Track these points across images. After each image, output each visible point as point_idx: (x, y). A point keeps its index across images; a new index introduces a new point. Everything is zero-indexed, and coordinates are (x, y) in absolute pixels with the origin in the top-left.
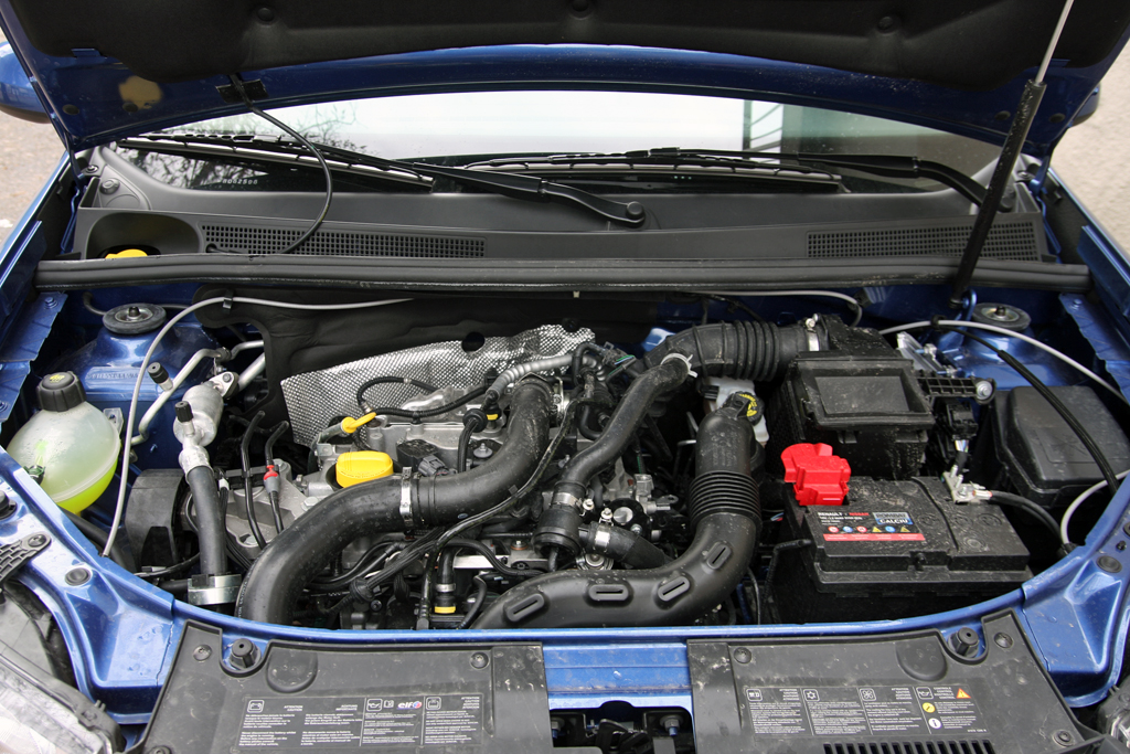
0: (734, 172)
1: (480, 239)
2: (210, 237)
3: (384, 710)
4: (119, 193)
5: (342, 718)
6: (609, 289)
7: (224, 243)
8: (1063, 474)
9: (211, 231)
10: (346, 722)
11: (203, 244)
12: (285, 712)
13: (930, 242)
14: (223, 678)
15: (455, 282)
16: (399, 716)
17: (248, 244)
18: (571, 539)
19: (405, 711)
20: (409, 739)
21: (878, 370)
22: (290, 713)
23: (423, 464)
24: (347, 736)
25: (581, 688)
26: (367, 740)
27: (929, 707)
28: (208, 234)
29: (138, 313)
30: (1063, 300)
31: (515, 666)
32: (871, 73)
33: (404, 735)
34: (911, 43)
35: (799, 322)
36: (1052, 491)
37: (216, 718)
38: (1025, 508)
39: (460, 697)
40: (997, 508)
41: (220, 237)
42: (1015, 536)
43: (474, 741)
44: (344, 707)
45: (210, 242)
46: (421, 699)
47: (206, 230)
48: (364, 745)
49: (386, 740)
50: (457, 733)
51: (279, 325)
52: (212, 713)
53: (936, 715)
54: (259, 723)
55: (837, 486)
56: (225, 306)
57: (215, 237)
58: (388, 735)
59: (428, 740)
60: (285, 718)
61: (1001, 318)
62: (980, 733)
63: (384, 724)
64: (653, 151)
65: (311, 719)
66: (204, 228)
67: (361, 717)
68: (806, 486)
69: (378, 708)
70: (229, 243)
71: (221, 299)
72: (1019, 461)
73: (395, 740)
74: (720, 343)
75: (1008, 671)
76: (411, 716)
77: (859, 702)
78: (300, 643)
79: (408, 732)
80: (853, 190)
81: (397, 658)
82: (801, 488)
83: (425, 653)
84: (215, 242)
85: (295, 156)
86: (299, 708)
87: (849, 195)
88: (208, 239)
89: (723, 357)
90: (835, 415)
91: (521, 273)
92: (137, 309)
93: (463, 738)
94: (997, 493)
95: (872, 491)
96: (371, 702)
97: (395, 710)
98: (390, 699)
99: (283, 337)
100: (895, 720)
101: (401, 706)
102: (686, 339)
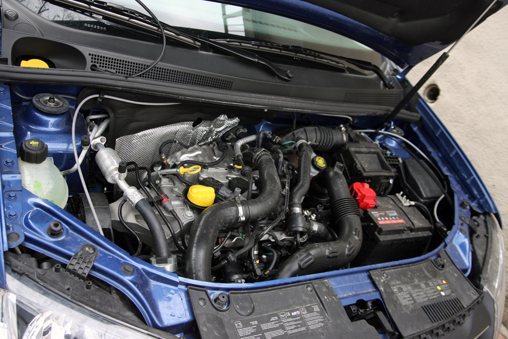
0: (315, 59)
1: (232, 81)
2: (93, 60)
3: (288, 317)
4: (17, 21)
5: (275, 324)
6: (283, 110)
7: (102, 65)
8: (429, 195)
9: (94, 57)
10: (277, 325)
11: (89, 64)
12: (251, 325)
13: (378, 100)
14: (218, 313)
15: (222, 101)
16: (295, 319)
17: (116, 67)
18: (306, 229)
19: (295, 316)
20: (304, 329)
21: (371, 152)
22: (254, 325)
23: (221, 191)
24: (281, 332)
25: (345, 295)
26: (290, 332)
27: (439, 288)
28: (92, 58)
29: (54, 102)
30: (412, 125)
31: (324, 290)
32: (382, 32)
33: (302, 327)
34: (402, 25)
35: (337, 128)
36: (427, 200)
37: (226, 333)
38: (422, 208)
39: (311, 306)
40: (415, 208)
41: (99, 61)
42: (425, 219)
43: (326, 325)
44: (273, 319)
45: (93, 63)
46: (298, 310)
47: (91, 56)
48: (290, 334)
49: (296, 331)
50: (319, 322)
51: (120, 111)
52: (223, 332)
53: (442, 290)
54: (245, 332)
55: (373, 201)
56: (99, 100)
57: (96, 61)
58: (296, 328)
59: (311, 327)
60: (254, 328)
61: (395, 131)
62: (454, 295)
63: (291, 323)
64: (292, 46)
65: (264, 327)
66: (90, 54)
67: (281, 322)
68: (364, 201)
69: (285, 317)
70: (104, 65)
71: (97, 96)
72: (413, 188)
73: (299, 330)
74: (315, 135)
75: (451, 272)
76: (299, 318)
77: (421, 288)
78: (242, 291)
79: (302, 326)
80: (350, 73)
81: (280, 292)
82: (363, 201)
83: (289, 288)
84: (96, 64)
85: (127, 18)
86: (256, 322)
87: (348, 74)
88: (92, 62)
89: (315, 142)
90: (368, 172)
91: (253, 100)
92: (54, 99)
93: (322, 324)
94: (416, 202)
95: (381, 202)
96: (281, 314)
97: (292, 316)
98: (287, 312)
99: (122, 117)
100: (433, 294)
101: (292, 314)
102: (302, 133)
